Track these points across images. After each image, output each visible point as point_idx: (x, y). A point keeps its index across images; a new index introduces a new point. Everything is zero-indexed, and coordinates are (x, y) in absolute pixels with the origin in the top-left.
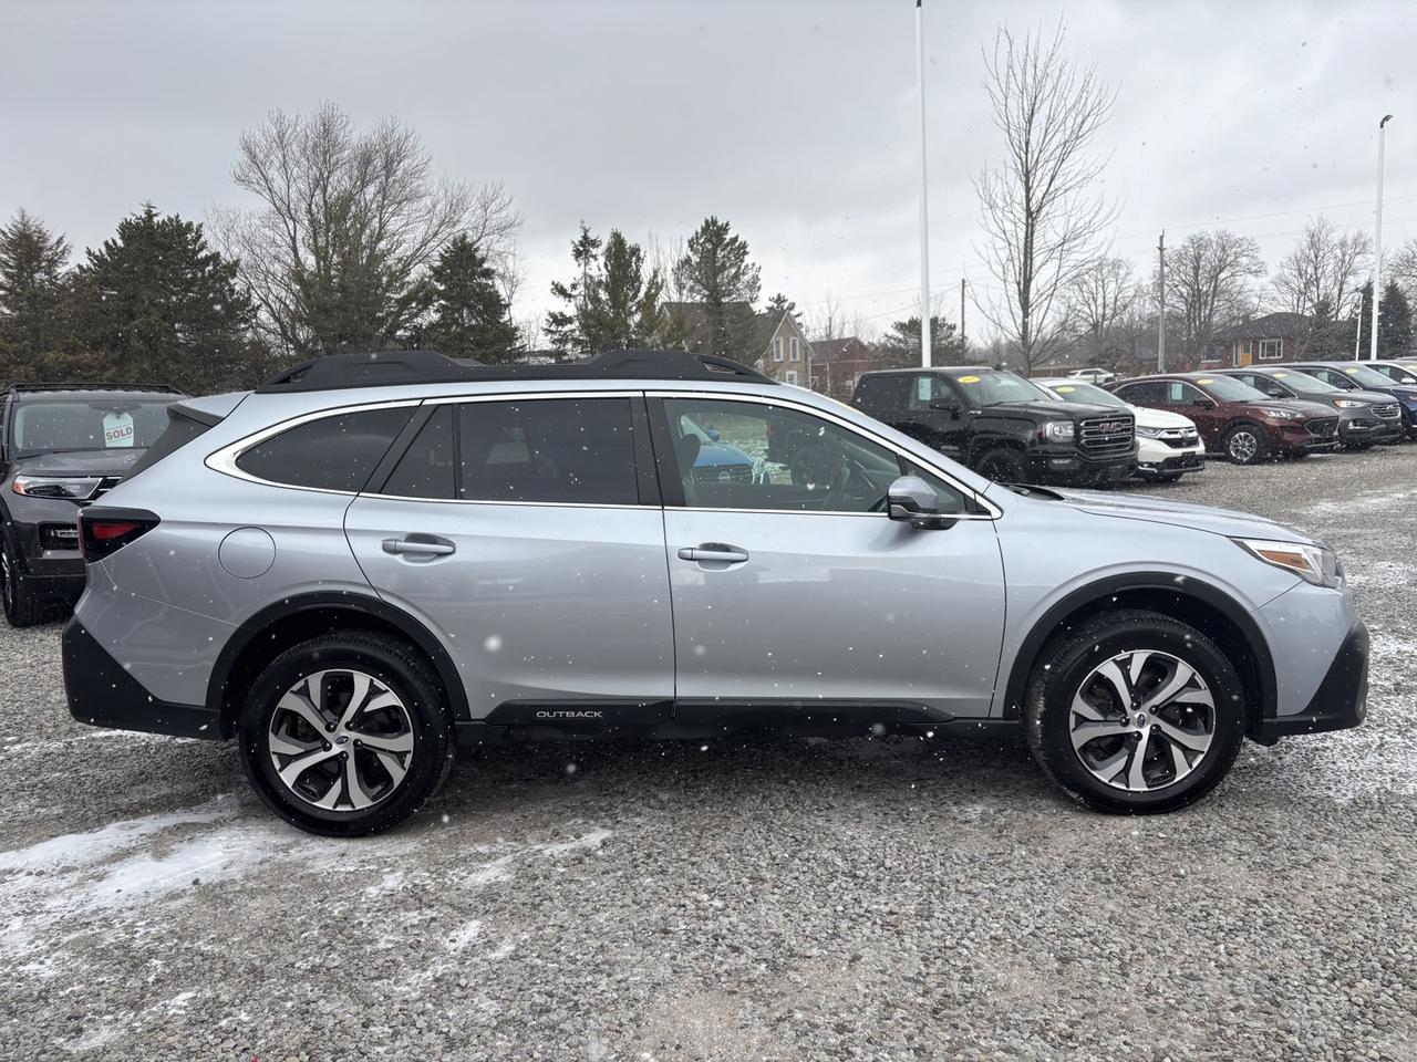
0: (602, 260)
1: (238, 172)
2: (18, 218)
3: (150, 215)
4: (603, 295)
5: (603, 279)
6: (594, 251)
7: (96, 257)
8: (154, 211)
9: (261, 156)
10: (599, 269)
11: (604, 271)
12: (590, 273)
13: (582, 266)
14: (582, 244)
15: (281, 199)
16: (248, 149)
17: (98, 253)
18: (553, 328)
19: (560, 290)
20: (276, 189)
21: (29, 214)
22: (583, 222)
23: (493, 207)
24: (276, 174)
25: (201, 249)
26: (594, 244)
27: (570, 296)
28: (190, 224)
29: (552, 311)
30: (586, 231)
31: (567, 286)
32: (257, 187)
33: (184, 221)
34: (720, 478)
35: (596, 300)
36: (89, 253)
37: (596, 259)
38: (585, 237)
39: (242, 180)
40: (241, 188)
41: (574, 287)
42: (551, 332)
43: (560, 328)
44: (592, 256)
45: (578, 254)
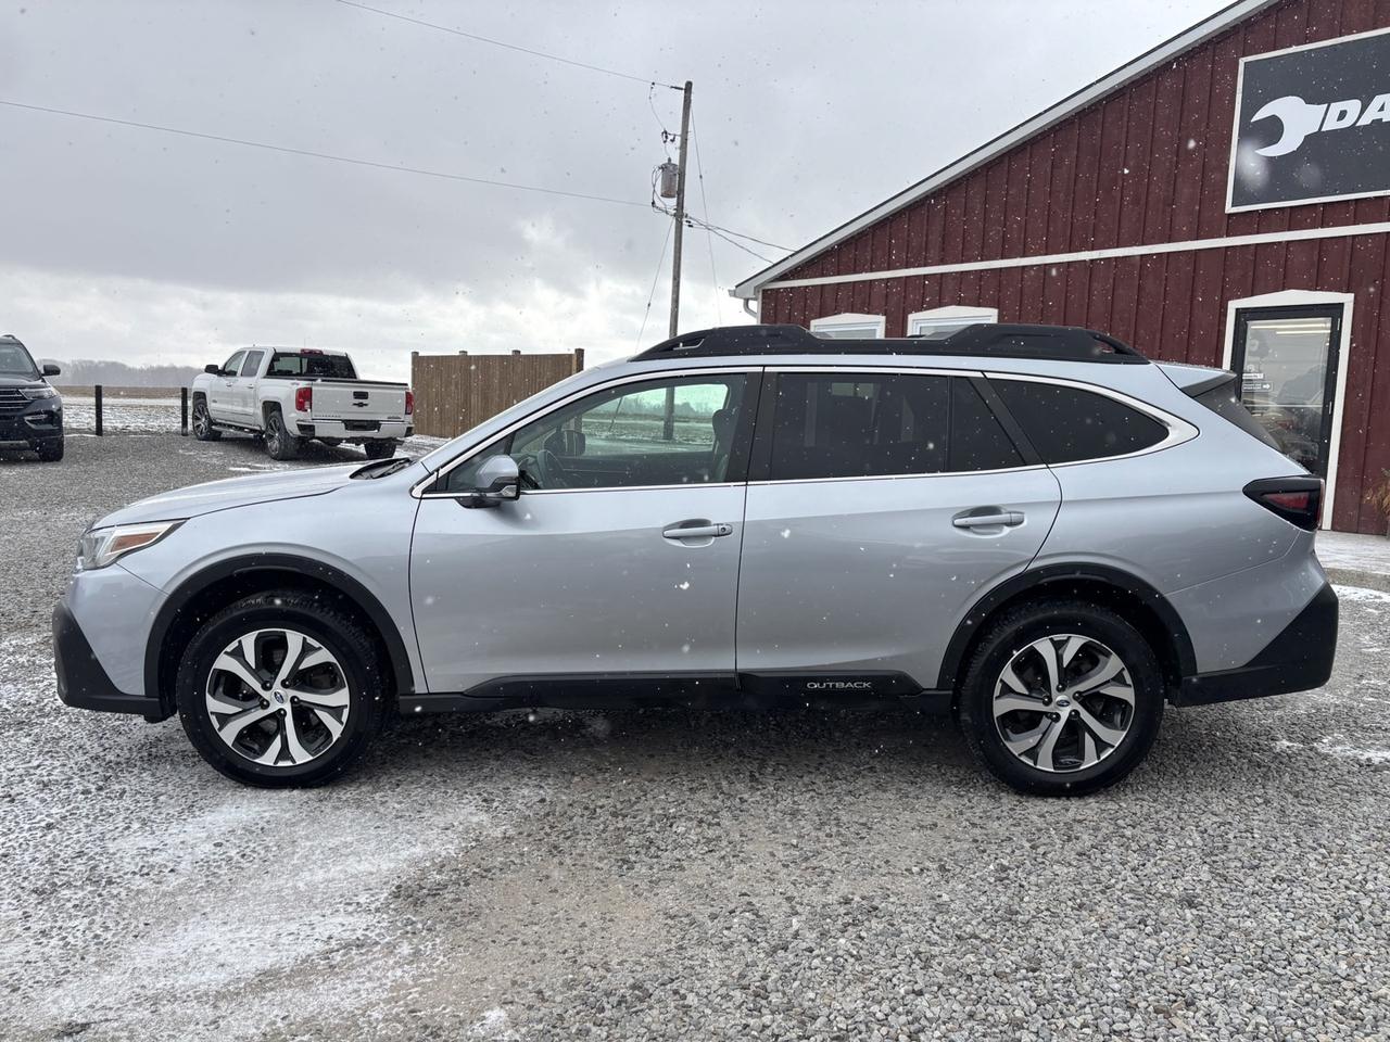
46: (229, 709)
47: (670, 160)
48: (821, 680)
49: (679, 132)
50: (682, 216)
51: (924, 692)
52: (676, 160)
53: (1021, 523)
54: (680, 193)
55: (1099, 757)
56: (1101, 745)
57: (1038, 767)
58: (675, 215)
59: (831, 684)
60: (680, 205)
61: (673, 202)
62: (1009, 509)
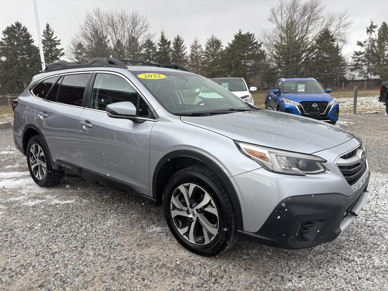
0: (377, 32)
1: (269, 18)
2: (212, 36)
3: (240, 32)
4: (376, 44)
5: (377, 39)
6: (374, 29)
7: (230, 44)
8: (241, 31)
9: (275, 12)
10: (376, 36)
11: (377, 36)
12: (372, 37)
13: (369, 35)
14: (370, 28)
15: (279, 24)
16: (273, 11)
17: (230, 43)
18: (355, 57)
19: (360, 44)
20: (278, 21)
21: (214, 35)
22: (371, 20)
23: (343, 19)
24: (279, 17)
25: (254, 40)
26: (375, 27)
27: (363, 45)
28: (252, 34)
29: (356, 51)
30: (372, 23)
31: (363, 42)
32: (274, 21)
33: (250, 33)
34: (313, 105)
35: (373, 46)
36: (228, 44)
37: (374, 32)
38: (372, 25)
39: (270, 20)
40: (270, 22)
41: (365, 42)
42: (355, 58)
43: (358, 56)
44: (373, 31)
45: (368, 31)
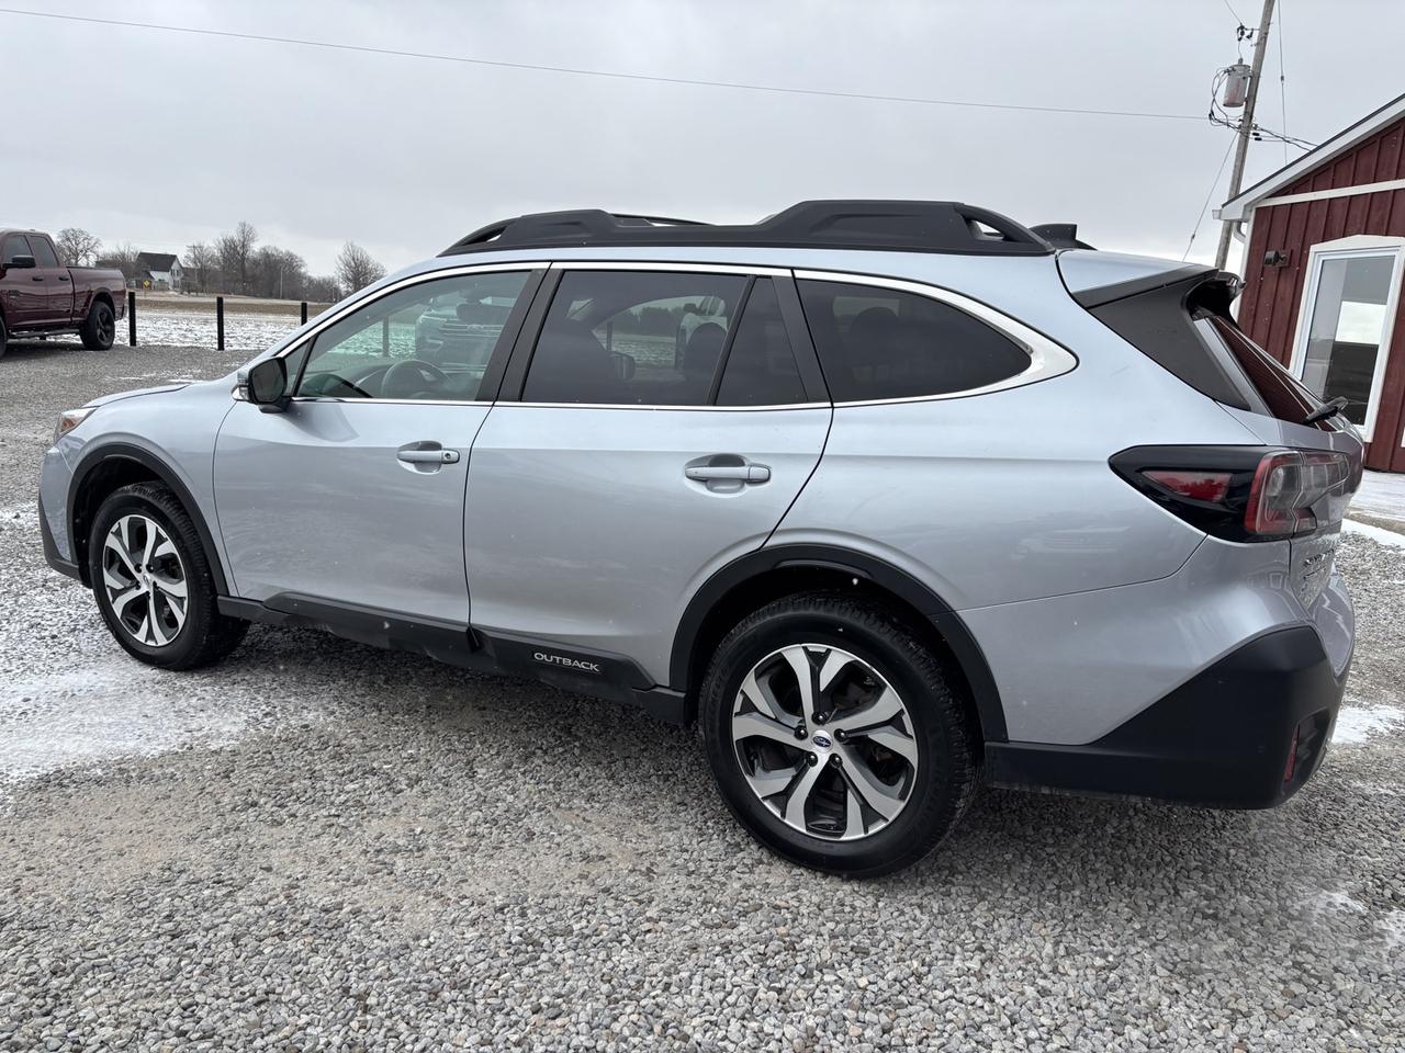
46: (119, 586)
47: (1241, 60)
48: (549, 651)
49: (1258, 25)
50: (1249, 127)
51: (658, 690)
52: (1249, 61)
53: (767, 480)
54: (1250, 101)
55: (866, 831)
56: (869, 815)
57: (786, 821)
58: (1240, 127)
59: (558, 658)
60: (1249, 115)
61: (1240, 111)
62: (753, 461)
